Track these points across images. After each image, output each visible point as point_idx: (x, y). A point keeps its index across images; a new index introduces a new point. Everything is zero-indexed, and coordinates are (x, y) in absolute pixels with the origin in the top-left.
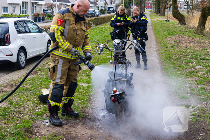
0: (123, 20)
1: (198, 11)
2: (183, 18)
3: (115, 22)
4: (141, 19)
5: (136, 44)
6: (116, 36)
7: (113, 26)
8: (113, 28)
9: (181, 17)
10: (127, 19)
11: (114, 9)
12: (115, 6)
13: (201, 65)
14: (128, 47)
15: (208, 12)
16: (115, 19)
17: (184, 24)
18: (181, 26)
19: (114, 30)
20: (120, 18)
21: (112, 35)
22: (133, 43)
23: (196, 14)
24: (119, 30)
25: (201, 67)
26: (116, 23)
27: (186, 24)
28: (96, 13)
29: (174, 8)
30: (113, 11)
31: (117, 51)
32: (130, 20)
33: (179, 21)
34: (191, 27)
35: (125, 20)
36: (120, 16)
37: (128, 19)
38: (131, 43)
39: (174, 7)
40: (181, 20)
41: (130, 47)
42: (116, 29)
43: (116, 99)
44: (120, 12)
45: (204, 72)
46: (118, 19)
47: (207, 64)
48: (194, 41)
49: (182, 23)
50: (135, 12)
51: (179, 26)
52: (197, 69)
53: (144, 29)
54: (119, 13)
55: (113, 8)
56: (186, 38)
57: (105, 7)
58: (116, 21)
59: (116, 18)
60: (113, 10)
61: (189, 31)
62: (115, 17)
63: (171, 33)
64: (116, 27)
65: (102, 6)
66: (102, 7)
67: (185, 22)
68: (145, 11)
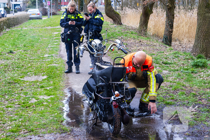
0: (74, 18)
1: (131, 8)
2: (118, 17)
3: (65, 21)
4: (96, 17)
5: (119, 44)
6: (68, 38)
7: (64, 26)
8: (64, 28)
9: (116, 16)
10: (79, 16)
11: (22, 7)
12: (22, 2)
13: (166, 70)
14: (110, 48)
15: (150, 9)
16: (65, 17)
17: (120, 24)
18: (118, 27)
19: (64, 31)
20: (71, 16)
21: (63, 37)
22: (115, 44)
23: (129, 12)
24: (70, 31)
25: (167, 71)
26: (67, 22)
27: (122, 24)
28: (1, 12)
29: (107, 5)
30: (19, 9)
31: (98, 53)
32: (83, 18)
33: (113, 20)
34: (130, 28)
35: (77, 18)
36: (71, 14)
37: (81, 17)
38: (113, 44)
39: (107, 3)
40: (116, 19)
41: (112, 48)
42: (67, 30)
43: (118, 104)
44: (70, 8)
45: (174, 77)
46: (69, 17)
47: (172, 68)
48: (143, 44)
49: (118, 23)
50: (90, 9)
51: (115, 27)
52: (164, 74)
53: (97, 29)
54: (69, 10)
55: (19, 5)
56: (132, 41)
57: (9, 4)
58: (66, 19)
59: (67, 16)
60: (19, 7)
61: (130, 32)
62: (65, 15)
63: (112, 35)
64: (67, 27)
65: (4, 2)
66: (4, 4)
67: (121, 21)
68: (61, 9)
